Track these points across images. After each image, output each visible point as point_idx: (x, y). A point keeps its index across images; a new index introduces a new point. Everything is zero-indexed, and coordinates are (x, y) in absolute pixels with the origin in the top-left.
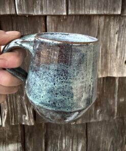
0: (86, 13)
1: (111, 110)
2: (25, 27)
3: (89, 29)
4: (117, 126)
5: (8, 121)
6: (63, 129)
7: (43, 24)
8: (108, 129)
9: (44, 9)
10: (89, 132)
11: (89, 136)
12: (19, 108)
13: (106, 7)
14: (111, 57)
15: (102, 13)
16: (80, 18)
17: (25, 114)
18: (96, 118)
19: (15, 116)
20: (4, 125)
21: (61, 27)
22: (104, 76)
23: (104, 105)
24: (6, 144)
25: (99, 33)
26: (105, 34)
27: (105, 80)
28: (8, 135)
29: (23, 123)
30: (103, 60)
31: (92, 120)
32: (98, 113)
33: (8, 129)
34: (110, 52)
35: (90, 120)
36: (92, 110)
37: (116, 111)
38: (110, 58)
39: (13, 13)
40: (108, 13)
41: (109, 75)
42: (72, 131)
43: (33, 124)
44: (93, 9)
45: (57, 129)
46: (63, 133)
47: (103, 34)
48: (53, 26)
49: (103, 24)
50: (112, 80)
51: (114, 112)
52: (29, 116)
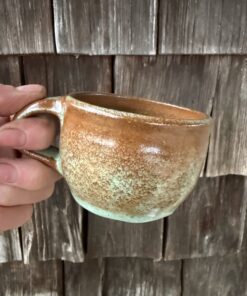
0: (197, 52)
1: (232, 236)
2: (71, 77)
3: (198, 83)
4: (241, 265)
5: (34, 254)
6: (137, 268)
7: (108, 71)
8: (224, 270)
9: (111, 44)
10: (186, 275)
11: (186, 282)
12: (55, 231)
13: (236, 40)
14: (239, 136)
15: (228, 52)
16: (182, 61)
17: (68, 242)
18: (201, 252)
19: (47, 245)
20: (26, 261)
21: (143, 78)
22: (222, 174)
23: (218, 227)
24: (29, 293)
25: (217, 90)
26: (229, 93)
27: (224, 181)
28: (34, 277)
29: (63, 258)
30: (224, 143)
31: (195, 255)
32: (206, 242)
33: (34, 266)
34: (237, 127)
35: (190, 253)
36: (196, 236)
37: (241, 238)
38: (236, 139)
39: (50, 50)
40: (239, 52)
41: (232, 172)
42: (155, 273)
43: (81, 260)
44: (210, 44)
45: (125, 268)
46: (138, 276)
47: (225, 91)
48: (128, 77)
49: (227, 72)
50: (237, 181)
51: (238, 240)
52: (74, 246)
